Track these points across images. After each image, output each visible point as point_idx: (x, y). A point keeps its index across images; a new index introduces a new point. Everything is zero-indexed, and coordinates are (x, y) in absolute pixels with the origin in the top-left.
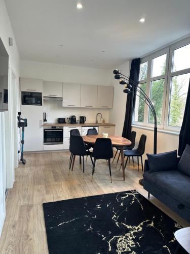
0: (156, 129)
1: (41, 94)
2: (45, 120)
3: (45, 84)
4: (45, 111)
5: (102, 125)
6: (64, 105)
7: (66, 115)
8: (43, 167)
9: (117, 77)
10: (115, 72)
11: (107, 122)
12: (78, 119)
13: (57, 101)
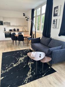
0: (35, 31)
1: (2, 21)
2: (5, 30)
3: (4, 18)
4: (5, 27)
5: (24, 32)
6: (11, 25)
7: (12, 28)
8: (5, 45)
9: (24, 16)
10: (24, 14)
11: (27, 30)
12: (16, 30)
13: (9, 24)
